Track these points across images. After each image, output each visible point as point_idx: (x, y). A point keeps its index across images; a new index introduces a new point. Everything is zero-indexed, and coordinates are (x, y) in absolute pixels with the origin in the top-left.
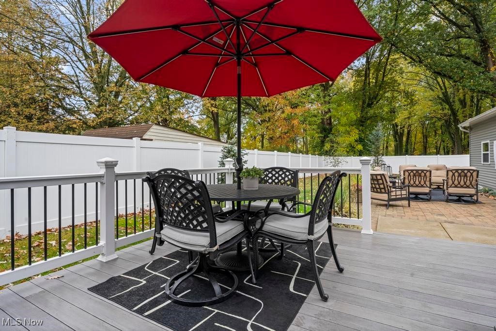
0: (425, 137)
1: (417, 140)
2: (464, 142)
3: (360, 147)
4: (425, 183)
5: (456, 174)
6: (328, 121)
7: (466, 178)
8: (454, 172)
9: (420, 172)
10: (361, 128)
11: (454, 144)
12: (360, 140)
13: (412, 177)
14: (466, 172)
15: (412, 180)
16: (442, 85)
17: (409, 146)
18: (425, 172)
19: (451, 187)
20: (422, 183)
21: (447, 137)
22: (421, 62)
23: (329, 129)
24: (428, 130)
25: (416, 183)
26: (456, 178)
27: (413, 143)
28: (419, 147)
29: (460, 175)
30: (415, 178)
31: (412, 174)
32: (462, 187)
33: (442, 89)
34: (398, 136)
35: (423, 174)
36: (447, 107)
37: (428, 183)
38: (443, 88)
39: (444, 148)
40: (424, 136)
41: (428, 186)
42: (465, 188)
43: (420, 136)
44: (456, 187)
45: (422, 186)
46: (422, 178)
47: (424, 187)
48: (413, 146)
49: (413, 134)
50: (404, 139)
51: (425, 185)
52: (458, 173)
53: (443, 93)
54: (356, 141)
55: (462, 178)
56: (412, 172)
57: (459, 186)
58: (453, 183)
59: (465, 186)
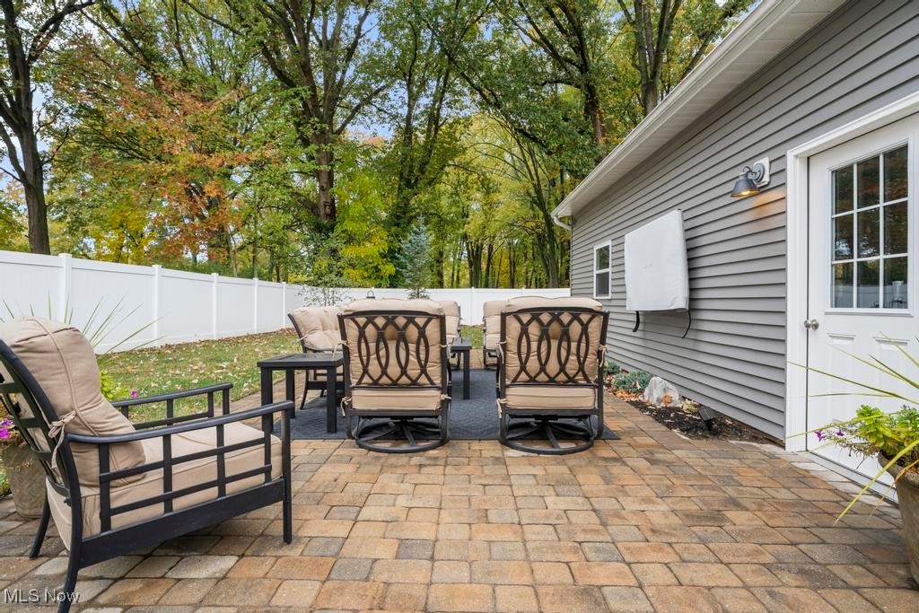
0: (513, 264)
1: (502, 269)
2: (562, 270)
3: (389, 269)
4: (424, 371)
5: (534, 330)
6: (328, 210)
7: (564, 344)
8: (525, 318)
9: (401, 321)
10: (394, 229)
11: (548, 275)
12: (391, 255)
13: (372, 346)
14: (566, 318)
15: (373, 357)
16: (533, 172)
17: (490, 278)
18: (420, 321)
19: (515, 383)
20: (414, 370)
21: (539, 264)
22: (497, 105)
23: (328, 225)
24: (517, 253)
25: (389, 371)
26: (534, 346)
27: (497, 274)
28: (505, 278)
29: (545, 335)
30: (382, 353)
31: (370, 330)
32: (552, 382)
33: (533, 179)
34: (474, 259)
35: (413, 332)
36: (541, 214)
37: (435, 371)
38: (535, 177)
39: (536, 280)
40: (511, 263)
41: (438, 381)
42: (565, 384)
43: (506, 262)
44: (532, 382)
45: (414, 385)
46: (412, 347)
47: (422, 387)
48: (496, 278)
49: (495, 259)
50: (484, 266)
51: (423, 380)
52: (541, 323)
53: (534, 186)
54: (383, 256)
55: (554, 344)
56: (370, 321)
57: (542, 377)
58: (523, 368)
59: (562, 377)
